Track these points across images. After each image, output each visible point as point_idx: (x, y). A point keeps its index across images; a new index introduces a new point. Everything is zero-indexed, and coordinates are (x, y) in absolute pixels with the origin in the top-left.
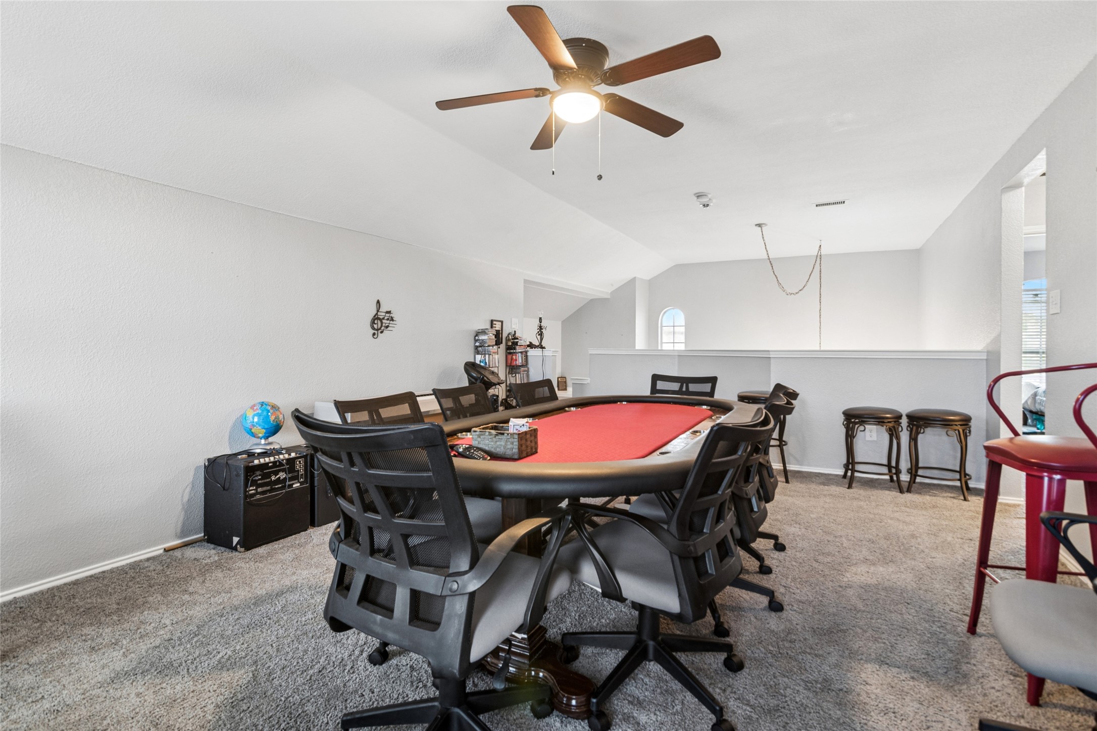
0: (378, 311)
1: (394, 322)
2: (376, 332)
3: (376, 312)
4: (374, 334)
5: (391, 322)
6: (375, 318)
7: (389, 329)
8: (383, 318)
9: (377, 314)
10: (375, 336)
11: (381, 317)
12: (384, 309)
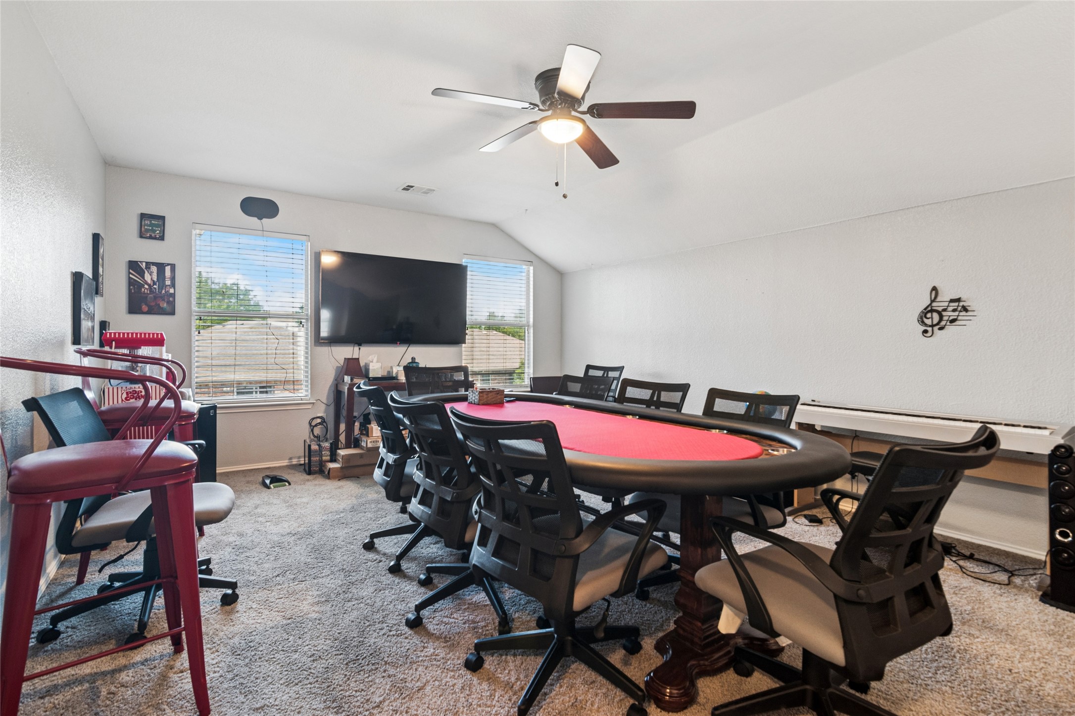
0: (932, 301)
1: (969, 313)
2: (930, 329)
3: (929, 303)
4: (925, 332)
5: (963, 313)
6: (929, 310)
7: (957, 323)
8: (945, 310)
9: (930, 304)
10: (929, 334)
11: (940, 309)
12: (945, 296)
